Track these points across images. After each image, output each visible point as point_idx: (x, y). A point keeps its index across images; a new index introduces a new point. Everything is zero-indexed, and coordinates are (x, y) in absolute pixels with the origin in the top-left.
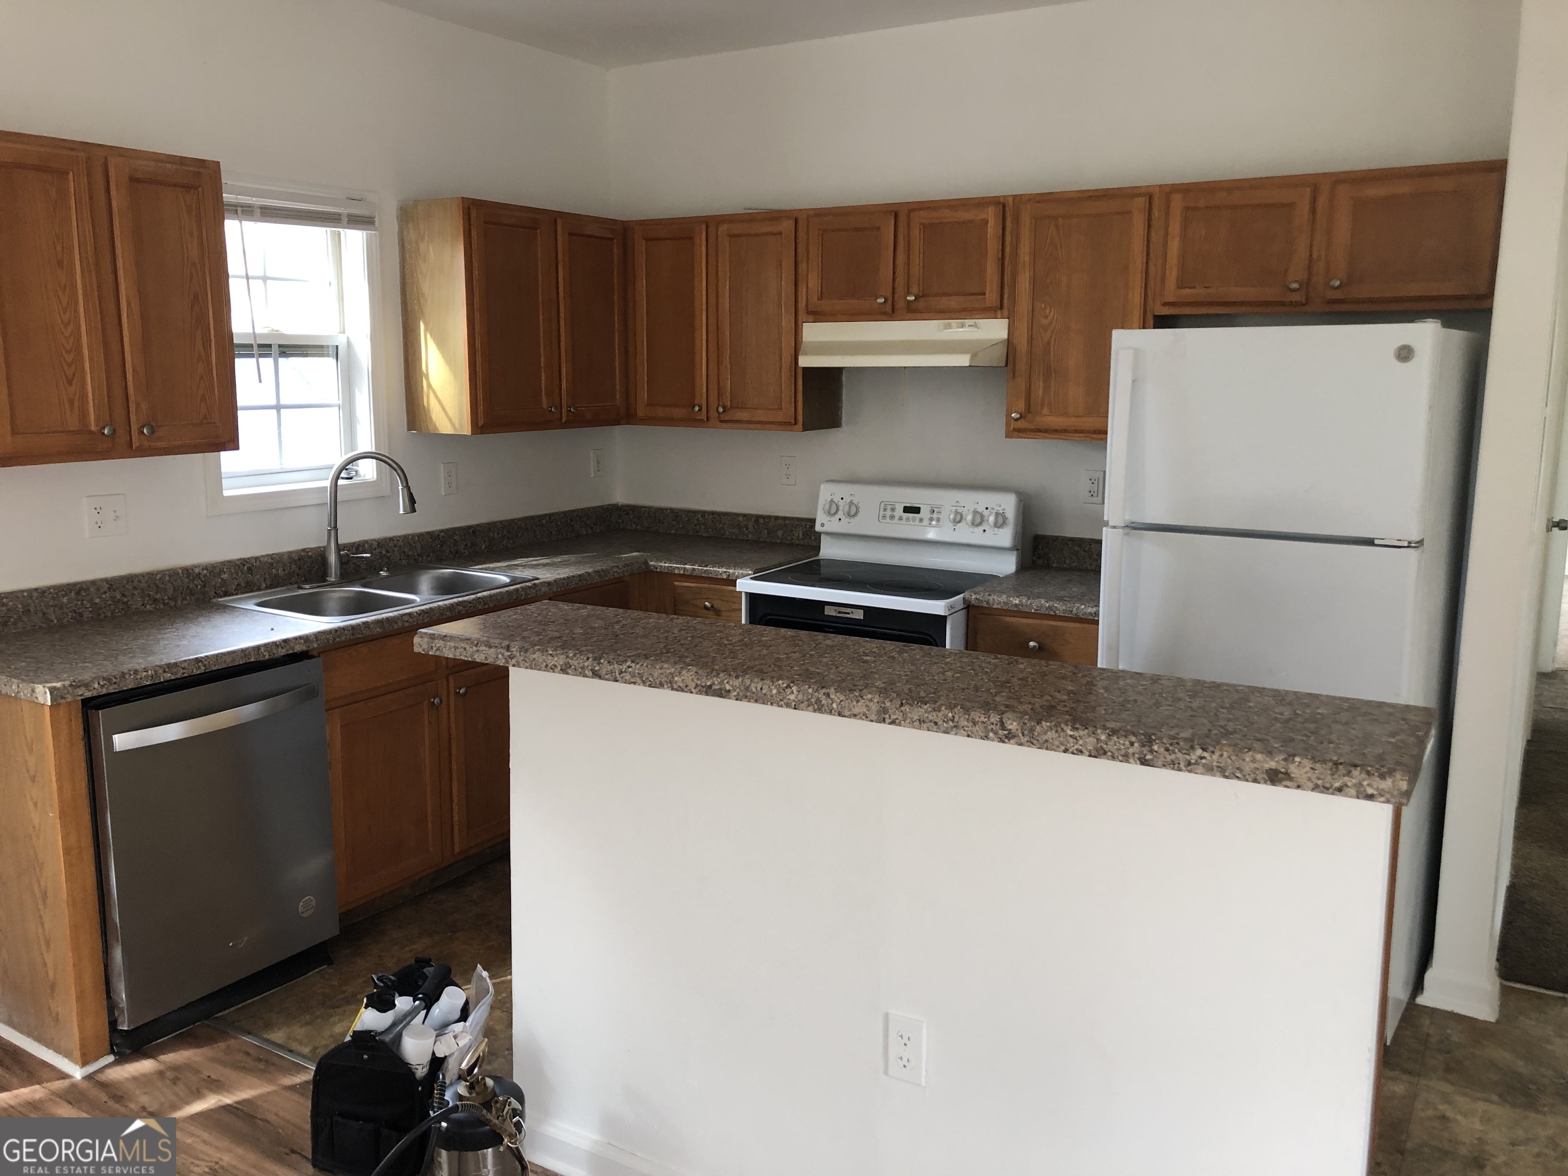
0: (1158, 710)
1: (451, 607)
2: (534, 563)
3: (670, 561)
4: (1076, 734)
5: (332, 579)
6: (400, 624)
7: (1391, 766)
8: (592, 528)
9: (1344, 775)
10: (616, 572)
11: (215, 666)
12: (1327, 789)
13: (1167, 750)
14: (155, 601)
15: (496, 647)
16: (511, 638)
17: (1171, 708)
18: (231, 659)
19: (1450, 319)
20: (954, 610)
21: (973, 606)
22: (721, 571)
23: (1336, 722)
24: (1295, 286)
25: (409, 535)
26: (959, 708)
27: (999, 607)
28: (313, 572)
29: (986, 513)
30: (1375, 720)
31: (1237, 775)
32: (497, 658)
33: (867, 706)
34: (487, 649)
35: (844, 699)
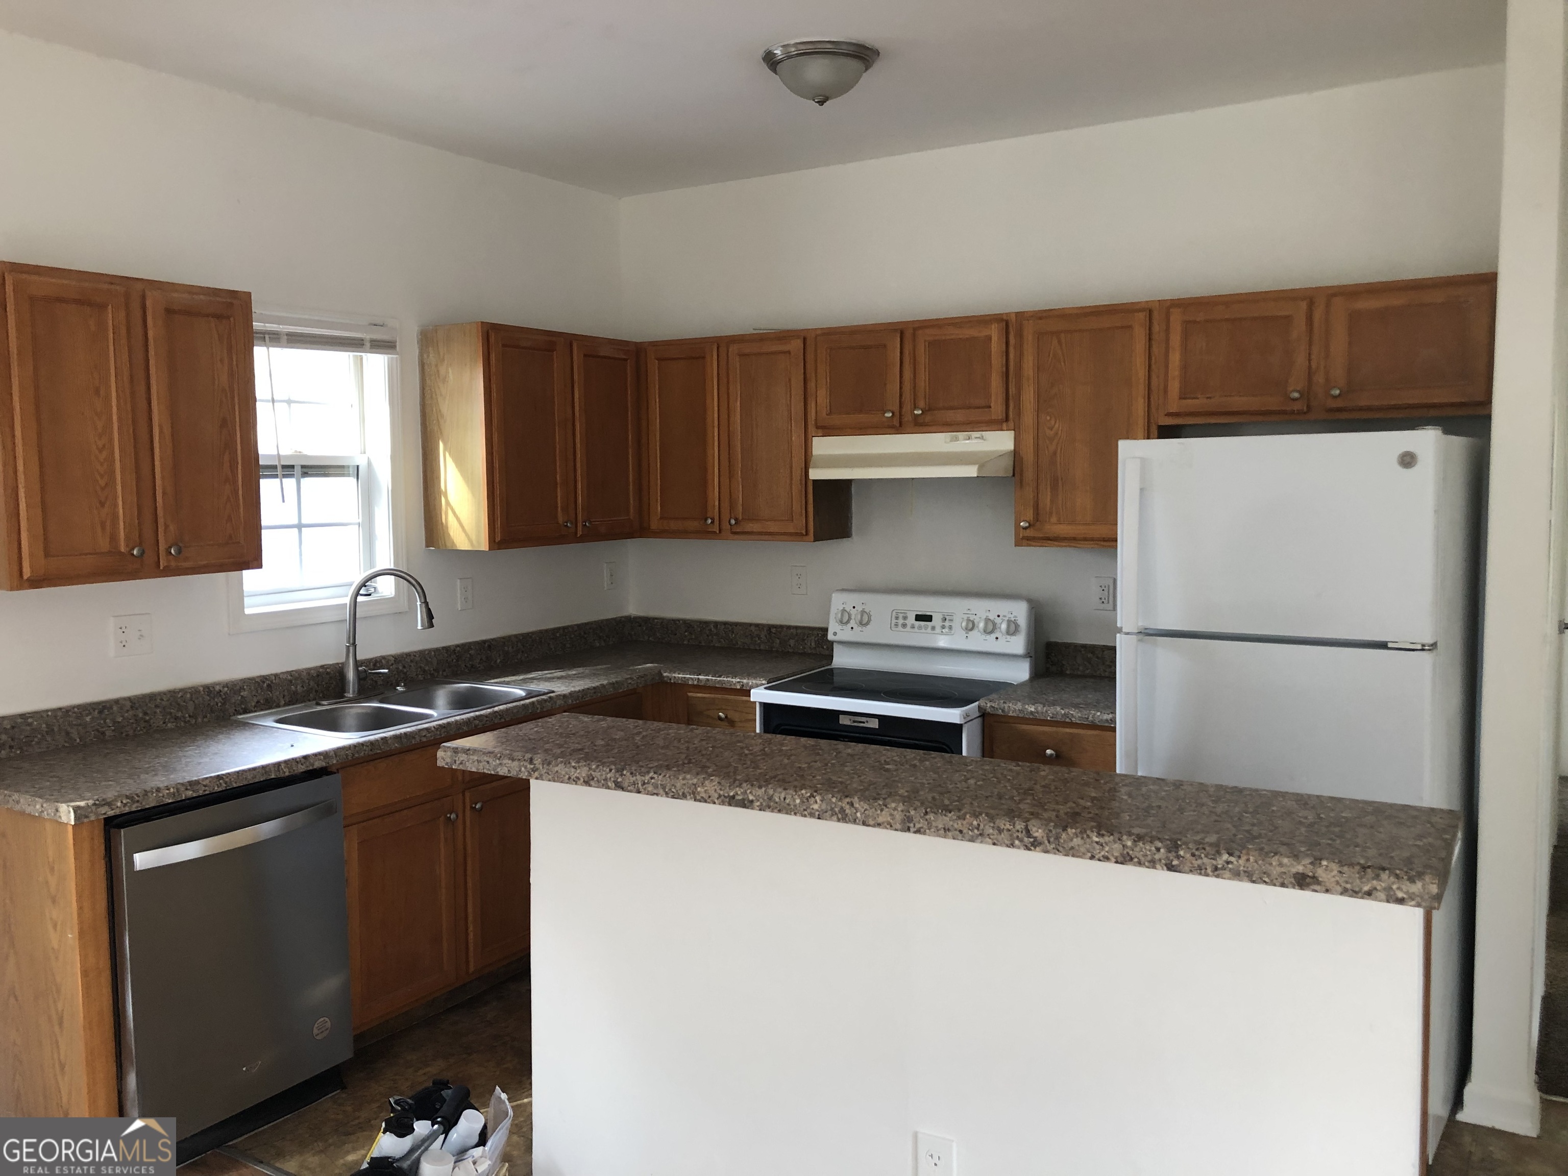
0: (1182, 815)
1: (468, 722)
2: (549, 676)
3: (684, 672)
4: (1101, 840)
5: (350, 695)
6: (418, 739)
7: (1420, 869)
8: (605, 641)
9: (1373, 879)
10: (630, 683)
11: (236, 783)
12: (1356, 892)
13: (1193, 855)
14: (176, 718)
15: (519, 760)
16: (534, 750)
17: (1195, 813)
18: (252, 775)
19: (1450, 426)
20: (969, 718)
21: (989, 714)
22: (735, 681)
23: (1361, 825)
24: (1296, 395)
25: (425, 650)
26: (983, 815)
27: (1014, 714)
28: (331, 688)
29: (998, 620)
30: (1401, 823)
31: (1264, 879)
32: (520, 771)
33: (891, 815)
34: (510, 762)
35: (868, 808)
